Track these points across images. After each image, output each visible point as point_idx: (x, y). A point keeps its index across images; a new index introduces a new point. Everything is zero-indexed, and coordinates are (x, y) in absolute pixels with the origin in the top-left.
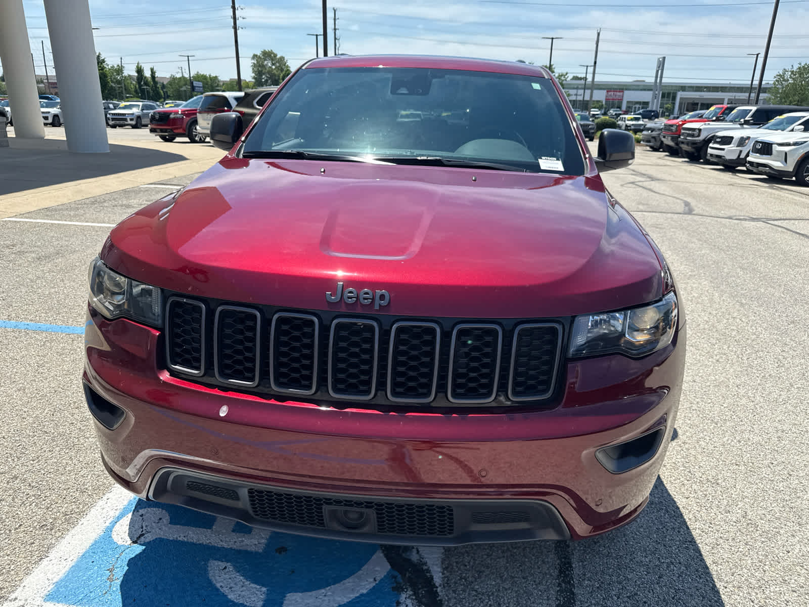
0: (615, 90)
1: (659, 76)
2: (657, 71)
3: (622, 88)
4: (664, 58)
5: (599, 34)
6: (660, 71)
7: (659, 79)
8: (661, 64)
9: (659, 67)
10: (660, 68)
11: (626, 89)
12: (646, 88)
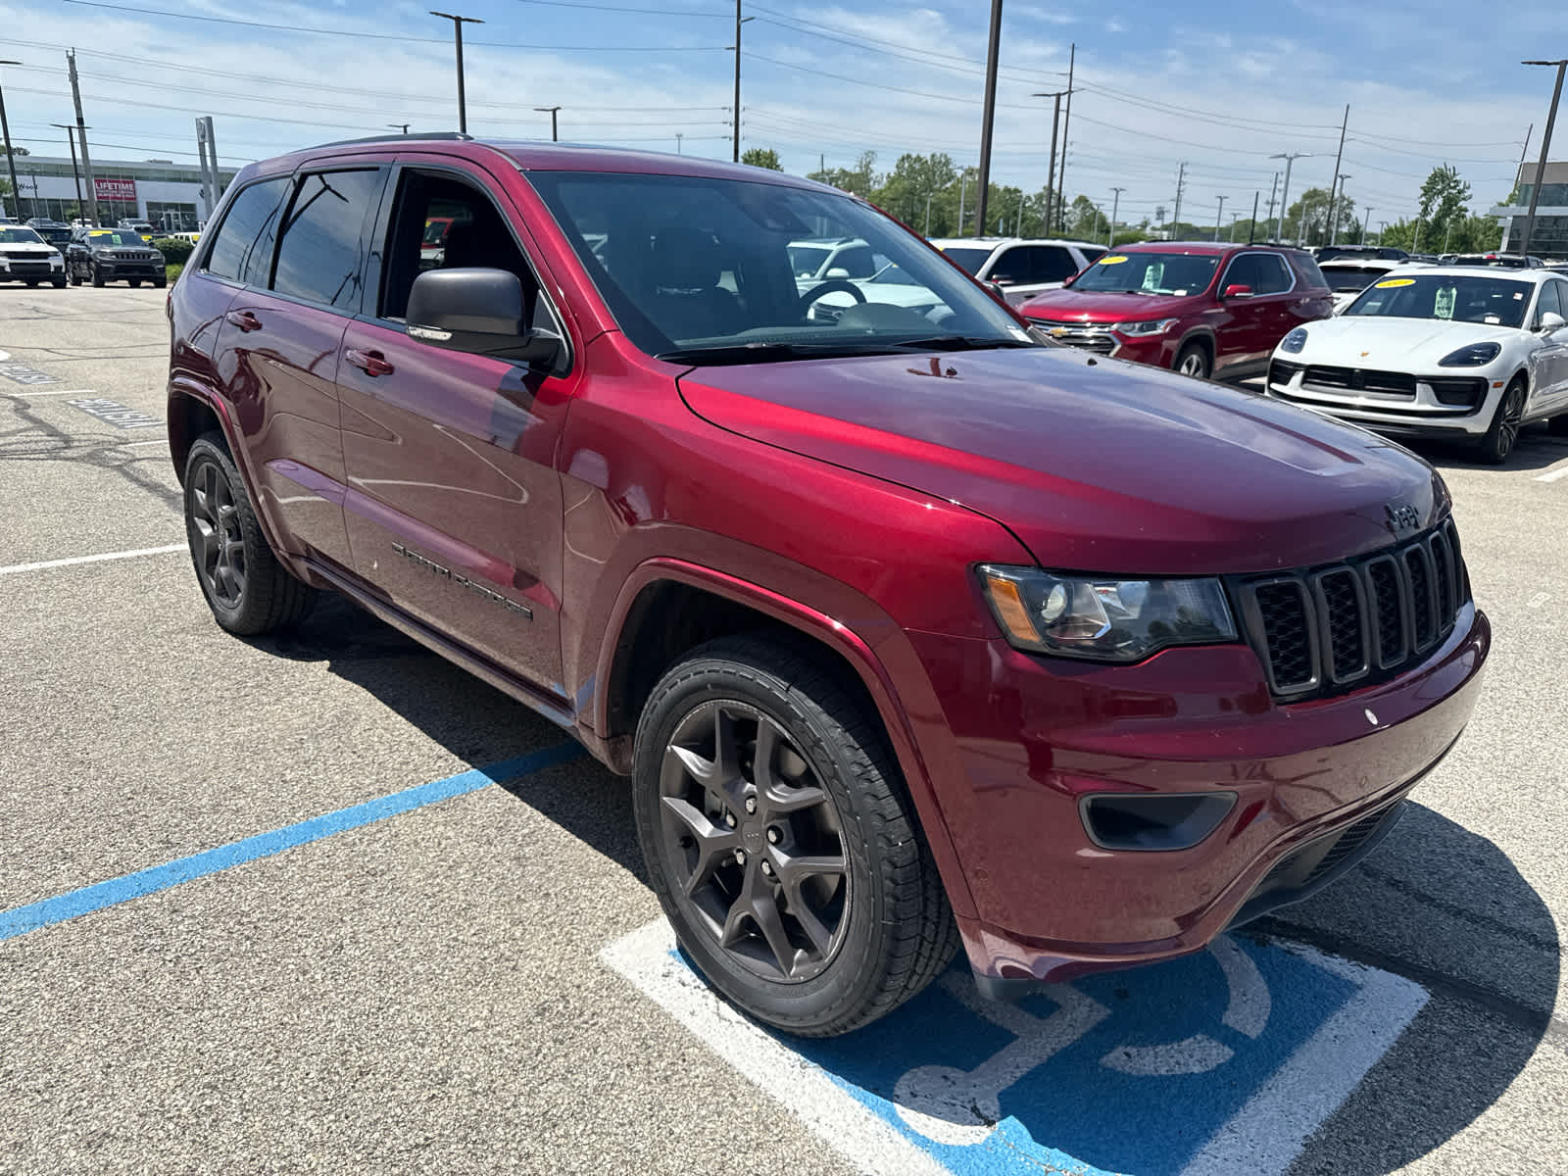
0: (114, 179)
1: (208, 153)
2: (202, 145)
3: (128, 175)
4: (209, 119)
5: (72, 61)
6: (207, 144)
7: (208, 159)
8: (206, 131)
9: (203, 137)
10: (207, 138)
11: (138, 178)
12: (180, 176)
